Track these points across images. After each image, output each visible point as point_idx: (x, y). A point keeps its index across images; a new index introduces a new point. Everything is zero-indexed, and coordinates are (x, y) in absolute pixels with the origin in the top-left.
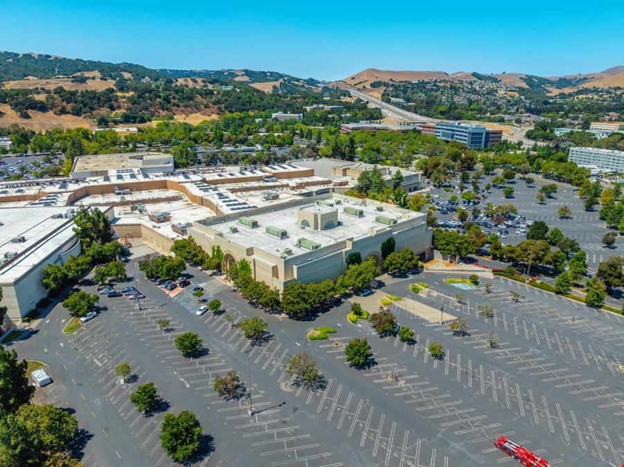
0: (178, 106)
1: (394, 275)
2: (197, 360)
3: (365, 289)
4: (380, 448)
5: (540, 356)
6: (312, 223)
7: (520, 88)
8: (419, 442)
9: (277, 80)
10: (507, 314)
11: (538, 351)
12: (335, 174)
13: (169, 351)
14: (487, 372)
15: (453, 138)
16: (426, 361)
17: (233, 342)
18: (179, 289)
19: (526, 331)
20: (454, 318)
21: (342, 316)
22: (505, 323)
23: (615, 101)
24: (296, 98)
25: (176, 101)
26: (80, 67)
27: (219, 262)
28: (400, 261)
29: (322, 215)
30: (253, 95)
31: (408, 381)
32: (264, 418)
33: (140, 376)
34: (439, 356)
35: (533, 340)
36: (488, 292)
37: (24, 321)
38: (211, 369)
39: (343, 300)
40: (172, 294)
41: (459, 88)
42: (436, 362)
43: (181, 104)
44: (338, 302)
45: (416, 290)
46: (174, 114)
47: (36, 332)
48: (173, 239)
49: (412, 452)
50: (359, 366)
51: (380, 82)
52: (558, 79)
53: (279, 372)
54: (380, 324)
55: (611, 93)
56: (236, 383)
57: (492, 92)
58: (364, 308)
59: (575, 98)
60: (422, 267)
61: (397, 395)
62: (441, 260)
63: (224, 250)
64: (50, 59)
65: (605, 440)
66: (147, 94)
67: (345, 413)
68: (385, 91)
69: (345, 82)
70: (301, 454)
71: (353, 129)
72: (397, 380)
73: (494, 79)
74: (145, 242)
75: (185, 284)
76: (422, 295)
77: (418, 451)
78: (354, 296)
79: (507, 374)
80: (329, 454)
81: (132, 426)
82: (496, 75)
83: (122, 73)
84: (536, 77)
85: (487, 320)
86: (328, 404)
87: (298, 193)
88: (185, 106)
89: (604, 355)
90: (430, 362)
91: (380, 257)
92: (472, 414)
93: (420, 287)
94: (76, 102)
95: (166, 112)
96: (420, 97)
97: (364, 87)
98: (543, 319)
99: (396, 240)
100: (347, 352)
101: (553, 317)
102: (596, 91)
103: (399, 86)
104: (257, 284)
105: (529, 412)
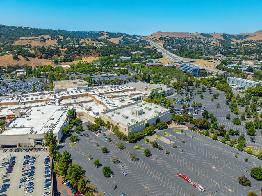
0: (83, 54)
1: (159, 129)
2: (107, 154)
3: (150, 134)
4: (151, 175)
5: (195, 154)
6: (135, 113)
7: (220, 40)
8: (160, 174)
9: (120, 37)
10: (189, 142)
11: (194, 152)
12: (143, 89)
13: (100, 152)
14: (180, 157)
15: (187, 70)
16: (164, 155)
17: (116, 149)
18: (99, 134)
19: (193, 147)
20: (174, 143)
21: (143, 142)
22: (188, 144)
23: (259, 47)
24: (128, 48)
25: (83, 52)
26: (41, 32)
27: (109, 126)
28: (161, 125)
29: (138, 111)
30: (112, 48)
31: (159, 160)
32: (124, 168)
33: (94, 158)
34: (168, 154)
35: (194, 149)
36: (186, 135)
37: (60, 143)
38: (111, 156)
39: (144, 137)
40: (97, 135)
41: (195, 41)
42: (167, 155)
43: (85, 53)
44: (142, 138)
45: (165, 134)
46: (82, 57)
47: (64, 146)
48: (94, 117)
49: (158, 176)
50: (148, 156)
51: (163, 37)
52: (237, 35)
53: (127, 157)
54: (153, 145)
55: (257, 43)
56: (117, 160)
57: (208, 43)
58: (150, 140)
59: (242, 45)
60: (168, 127)
61: (156, 163)
62: (174, 124)
63: (111, 122)
64: (29, 29)
65: (204, 174)
66: (72, 50)
67: (143, 167)
68: (164, 43)
69: (148, 37)
70: (133, 176)
71: (150, 65)
72: (157, 160)
73: (210, 36)
74: (85, 117)
75: (100, 132)
76: (166, 136)
77: (160, 175)
78: (147, 136)
79: (185, 158)
80: (140, 176)
81: (94, 169)
82: (211, 34)
83: (58, 36)
84: (228, 34)
85: (183, 144)
86: (140, 165)
87: (131, 98)
88: (86, 54)
89: (212, 154)
90: (166, 155)
91: (155, 124)
92: (174, 168)
93: (166, 133)
94: (46, 54)
95: (79, 56)
96: (178, 45)
97: (156, 40)
98: (199, 143)
99: (160, 119)
100: (145, 152)
101: (202, 143)
102: (251, 42)
103: (170, 41)
104: (121, 133)
105: (188, 168)
